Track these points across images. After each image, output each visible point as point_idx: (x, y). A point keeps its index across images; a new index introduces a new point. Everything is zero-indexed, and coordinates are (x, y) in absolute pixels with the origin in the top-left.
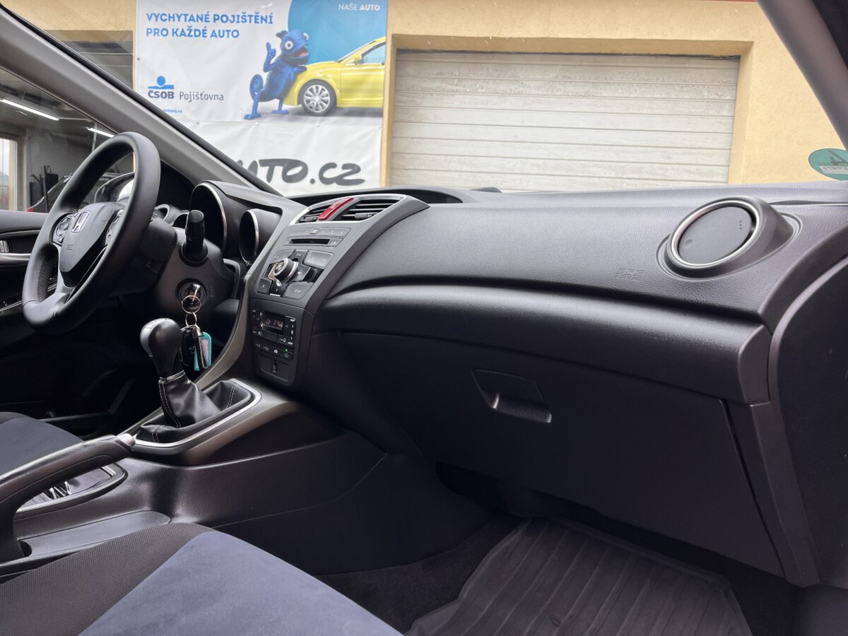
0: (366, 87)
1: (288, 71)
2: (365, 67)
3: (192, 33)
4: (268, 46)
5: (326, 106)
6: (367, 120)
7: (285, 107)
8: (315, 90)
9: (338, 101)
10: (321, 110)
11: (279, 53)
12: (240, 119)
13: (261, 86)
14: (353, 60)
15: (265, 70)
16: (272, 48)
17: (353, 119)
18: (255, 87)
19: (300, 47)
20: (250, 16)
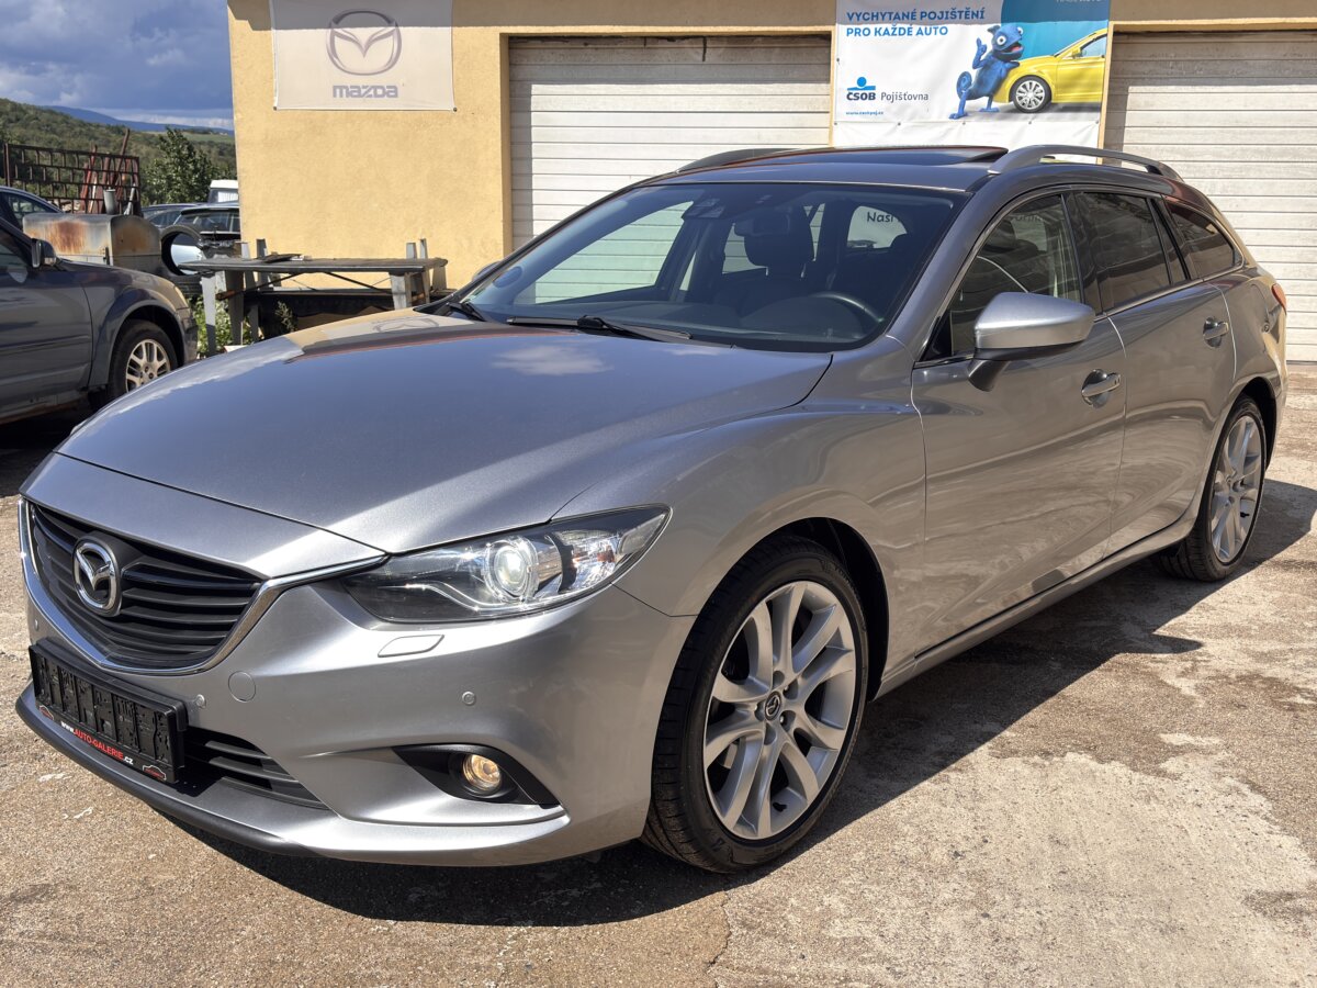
0: (1085, 81)
1: (1000, 66)
2: (1085, 60)
3: (897, 32)
4: (979, 42)
5: (1040, 102)
6: (1084, 115)
7: (995, 105)
8: (1028, 87)
9: (1053, 97)
10: (1034, 107)
11: (990, 48)
12: (945, 118)
13: (970, 84)
14: (1070, 54)
15: (974, 67)
16: (983, 43)
17: (1068, 115)
18: (963, 85)
19: (1013, 42)
20: (961, 12)
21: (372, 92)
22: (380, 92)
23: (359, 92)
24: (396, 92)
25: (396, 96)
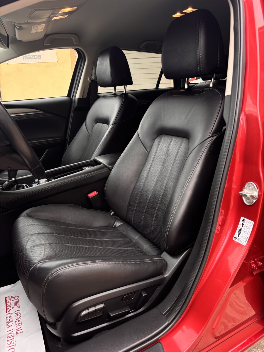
21: (34, 57)
22: (36, 57)
23: (30, 57)
24: (40, 57)
25: (41, 58)
